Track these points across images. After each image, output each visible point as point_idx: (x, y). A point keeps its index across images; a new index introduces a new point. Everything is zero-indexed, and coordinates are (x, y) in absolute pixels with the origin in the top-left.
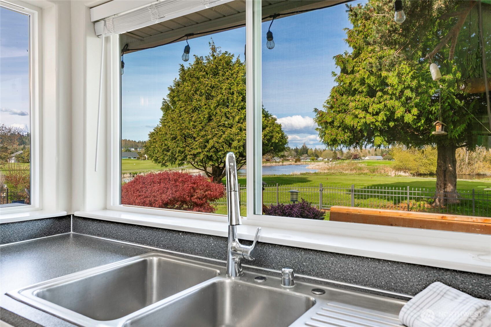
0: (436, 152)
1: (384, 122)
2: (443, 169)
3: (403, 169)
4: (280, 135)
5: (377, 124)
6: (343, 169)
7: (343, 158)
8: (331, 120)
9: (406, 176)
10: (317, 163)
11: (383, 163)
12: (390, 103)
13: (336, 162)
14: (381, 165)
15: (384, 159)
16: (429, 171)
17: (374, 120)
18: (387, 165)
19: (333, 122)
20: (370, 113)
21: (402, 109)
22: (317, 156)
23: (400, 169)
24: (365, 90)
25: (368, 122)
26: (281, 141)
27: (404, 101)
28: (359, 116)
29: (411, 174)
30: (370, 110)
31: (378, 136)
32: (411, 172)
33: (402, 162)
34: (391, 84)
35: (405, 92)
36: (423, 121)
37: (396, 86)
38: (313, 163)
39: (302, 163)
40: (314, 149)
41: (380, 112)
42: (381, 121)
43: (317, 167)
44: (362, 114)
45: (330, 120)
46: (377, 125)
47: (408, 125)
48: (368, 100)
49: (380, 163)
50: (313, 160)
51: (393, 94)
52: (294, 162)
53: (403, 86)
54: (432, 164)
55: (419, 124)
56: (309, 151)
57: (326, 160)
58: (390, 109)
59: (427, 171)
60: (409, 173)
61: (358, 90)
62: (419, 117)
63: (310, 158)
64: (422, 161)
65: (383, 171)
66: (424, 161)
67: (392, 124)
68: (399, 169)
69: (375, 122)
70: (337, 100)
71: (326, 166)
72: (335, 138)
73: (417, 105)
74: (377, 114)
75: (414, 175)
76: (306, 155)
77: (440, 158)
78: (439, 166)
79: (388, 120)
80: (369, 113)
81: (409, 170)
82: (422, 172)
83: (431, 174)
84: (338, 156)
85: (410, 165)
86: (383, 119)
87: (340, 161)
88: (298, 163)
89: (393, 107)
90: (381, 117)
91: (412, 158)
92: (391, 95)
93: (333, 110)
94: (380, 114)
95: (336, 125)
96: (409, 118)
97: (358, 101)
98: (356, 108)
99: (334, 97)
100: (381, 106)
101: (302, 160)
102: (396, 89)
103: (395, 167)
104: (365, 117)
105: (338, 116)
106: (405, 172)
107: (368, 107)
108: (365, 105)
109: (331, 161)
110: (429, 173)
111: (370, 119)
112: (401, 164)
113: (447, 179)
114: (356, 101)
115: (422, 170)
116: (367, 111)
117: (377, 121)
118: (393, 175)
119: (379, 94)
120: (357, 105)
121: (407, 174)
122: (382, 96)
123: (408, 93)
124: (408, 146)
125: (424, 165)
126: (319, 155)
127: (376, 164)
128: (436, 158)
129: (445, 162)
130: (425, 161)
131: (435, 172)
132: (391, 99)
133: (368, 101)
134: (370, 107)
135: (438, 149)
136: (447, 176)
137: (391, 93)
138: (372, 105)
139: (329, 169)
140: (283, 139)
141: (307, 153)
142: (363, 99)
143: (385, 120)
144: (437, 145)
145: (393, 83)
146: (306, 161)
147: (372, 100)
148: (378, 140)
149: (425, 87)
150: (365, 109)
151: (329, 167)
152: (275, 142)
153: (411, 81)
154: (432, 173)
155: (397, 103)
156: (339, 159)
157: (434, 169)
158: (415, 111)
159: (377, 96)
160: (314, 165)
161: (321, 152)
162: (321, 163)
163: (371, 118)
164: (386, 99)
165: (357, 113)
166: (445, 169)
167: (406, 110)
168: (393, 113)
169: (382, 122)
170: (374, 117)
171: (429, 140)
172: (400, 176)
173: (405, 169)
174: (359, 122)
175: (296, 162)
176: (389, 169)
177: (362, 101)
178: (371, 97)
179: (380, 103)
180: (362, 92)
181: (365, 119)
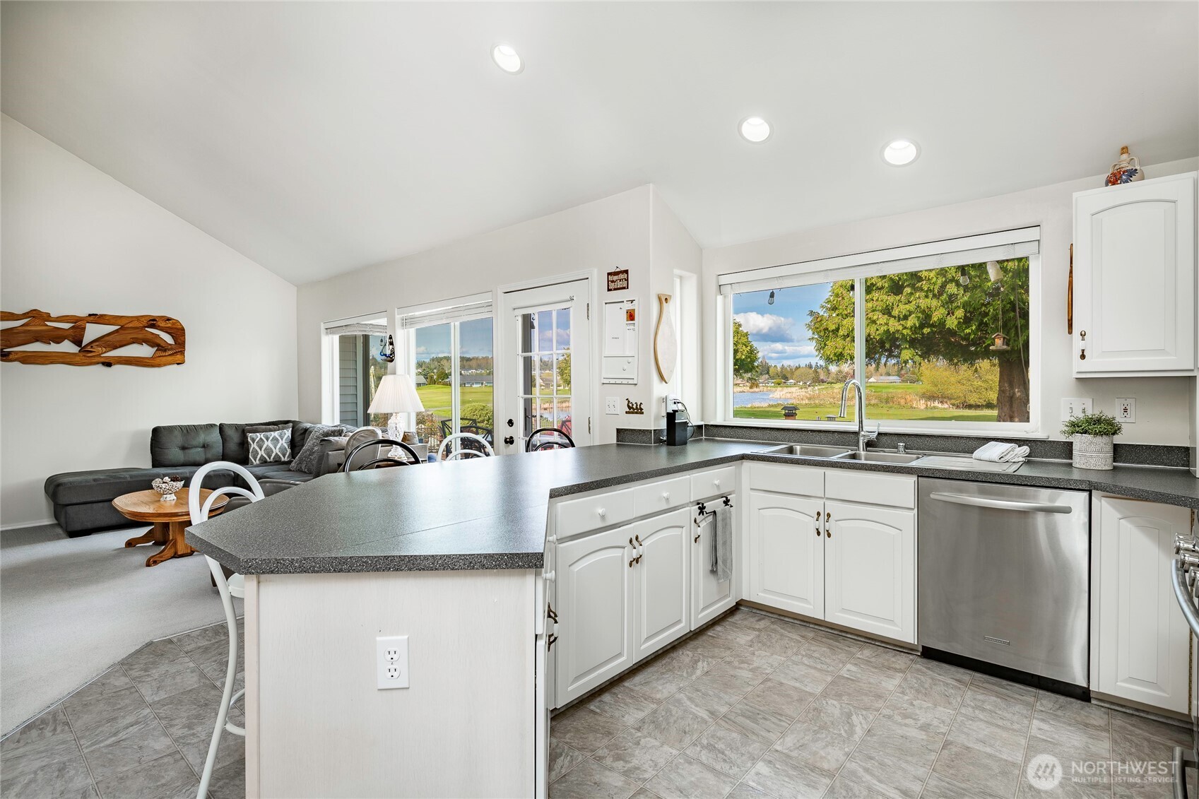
0: (997, 369)
1: (915, 329)
2: (1008, 395)
3: (938, 397)
4: (749, 348)
5: (905, 332)
6: (834, 398)
7: (830, 380)
8: (834, 328)
9: (944, 409)
10: (786, 390)
11: (903, 388)
12: (924, 303)
13: (820, 387)
14: (900, 391)
15: (903, 381)
16: (985, 401)
17: (900, 328)
18: (910, 391)
19: (837, 330)
20: (895, 317)
21: (943, 311)
22: (786, 378)
23: (934, 397)
24: (886, 285)
25: (892, 330)
26: (749, 357)
27: (945, 299)
28: (878, 322)
29: (953, 405)
30: (895, 313)
31: (906, 348)
32: (953, 401)
33: (936, 386)
34: (926, 277)
35: (948, 287)
36: (974, 327)
37: (934, 280)
38: (779, 389)
39: (761, 388)
40: (779, 366)
41: (910, 315)
42: (912, 327)
43: (789, 395)
44: (883, 319)
45: (832, 327)
46: (905, 334)
47: (952, 333)
48: (892, 299)
49: (897, 388)
50: (779, 384)
51: (929, 290)
52: (748, 388)
53: (944, 279)
54: (991, 388)
55: (968, 331)
56: (771, 371)
57: (801, 383)
58: (924, 311)
59: (981, 401)
60: (949, 403)
61: (876, 285)
62: (967, 321)
63: (773, 381)
64: (972, 385)
65: (902, 402)
66: (975, 383)
67: (926, 331)
68: (932, 397)
69: (903, 329)
70: (843, 298)
71: (803, 393)
72: (841, 353)
73: (965, 305)
74: (906, 318)
75: (958, 407)
76: (767, 376)
77: (1003, 379)
78: (1002, 391)
79: (922, 326)
80: (893, 317)
81: (950, 399)
82: (972, 402)
83: (989, 406)
84: (822, 378)
85: (952, 390)
86: (915, 324)
87: (825, 385)
88: (755, 389)
89: (929, 308)
90: (912, 321)
91: (953, 380)
92: (927, 291)
93: (837, 312)
94: (910, 318)
95: (841, 334)
96: (952, 323)
97: (877, 300)
98: (873, 311)
99: (838, 295)
100: (911, 307)
101: (761, 385)
102: (934, 284)
103: (924, 393)
104: (887, 324)
105: (845, 322)
106: (941, 402)
107: (892, 308)
108: (887, 306)
109: (809, 386)
110: (984, 403)
111: (894, 325)
112: (934, 389)
113: (1015, 409)
114: (873, 300)
115: (973, 399)
116: (890, 314)
117: (905, 328)
118: (923, 407)
119: (908, 290)
120: (874, 306)
121: (946, 406)
122: (911, 294)
123: (952, 288)
124: (951, 360)
125: (977, 390)
126: (788, 376)
127: (891, 390)
128: (997, 379)
129: (1011, 385)
130: (977, 383)
131: (995, 402)
132: (927, 297)
133: (892, 301)
134: (895, 308)
135: (1001, 365)
136: (1015, 405)
137: (926, 289)
138: (898, 305)
139: (809, 399)
140: (752, 354)
141: (768, 373)
142: (885, 297)
143: (917, 325)
144: (998, 360)
145: (929, 276)
146: (767, 387)
147: (898, 298)
148: (907, 354)
149: (977, 279)
150: (887, 311)
151: (810, 394)
152: (740, 359)
153: (956, 272)
154: (991, 403)
155: (935, 303)
156: (823, 381)
157: (993, 396)
158: (960, 313)
159: (905, 294)
160: (784, 393)
161: (792, 372)
162: (793, 389)
163: (897, 324)
164: (919, 298)
165: (875, 318)
166: (1011, 394)
167: (949, 311)
168: (928, 317)
169: (913, 329)
170: (901, 322)
171: (987, 354)
172: (935, 407)
173: (943, 398)
174: (877, 330)
175: (751, 387)
176: (913, 397)
177: (882, 301)
178: (896, 294)
179: (910, 302)
180: (882, 288)
181: (886, 326)
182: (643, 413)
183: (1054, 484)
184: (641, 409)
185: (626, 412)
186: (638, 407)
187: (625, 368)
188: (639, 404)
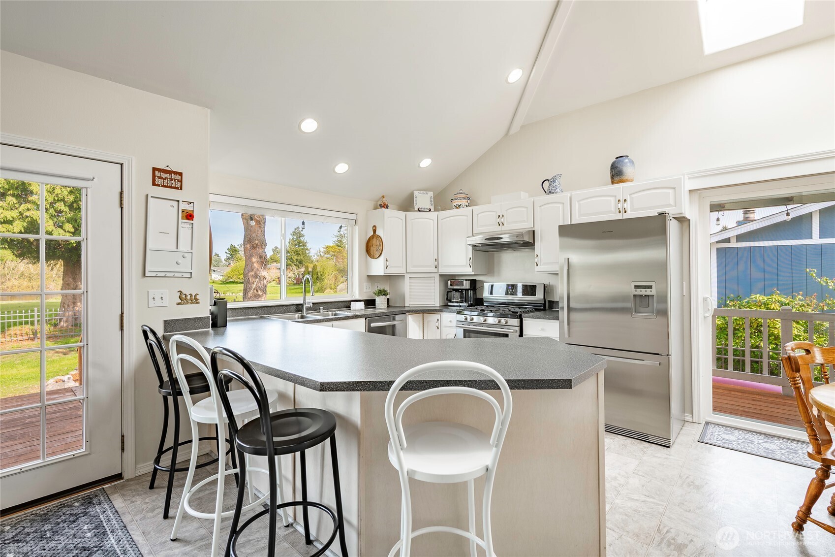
182: (198, 303)
183: (400, 313)
184: (197, 300)
185: (178, 304)
186: (193, 297)
187: (180, 261)
188: (194, 295)
